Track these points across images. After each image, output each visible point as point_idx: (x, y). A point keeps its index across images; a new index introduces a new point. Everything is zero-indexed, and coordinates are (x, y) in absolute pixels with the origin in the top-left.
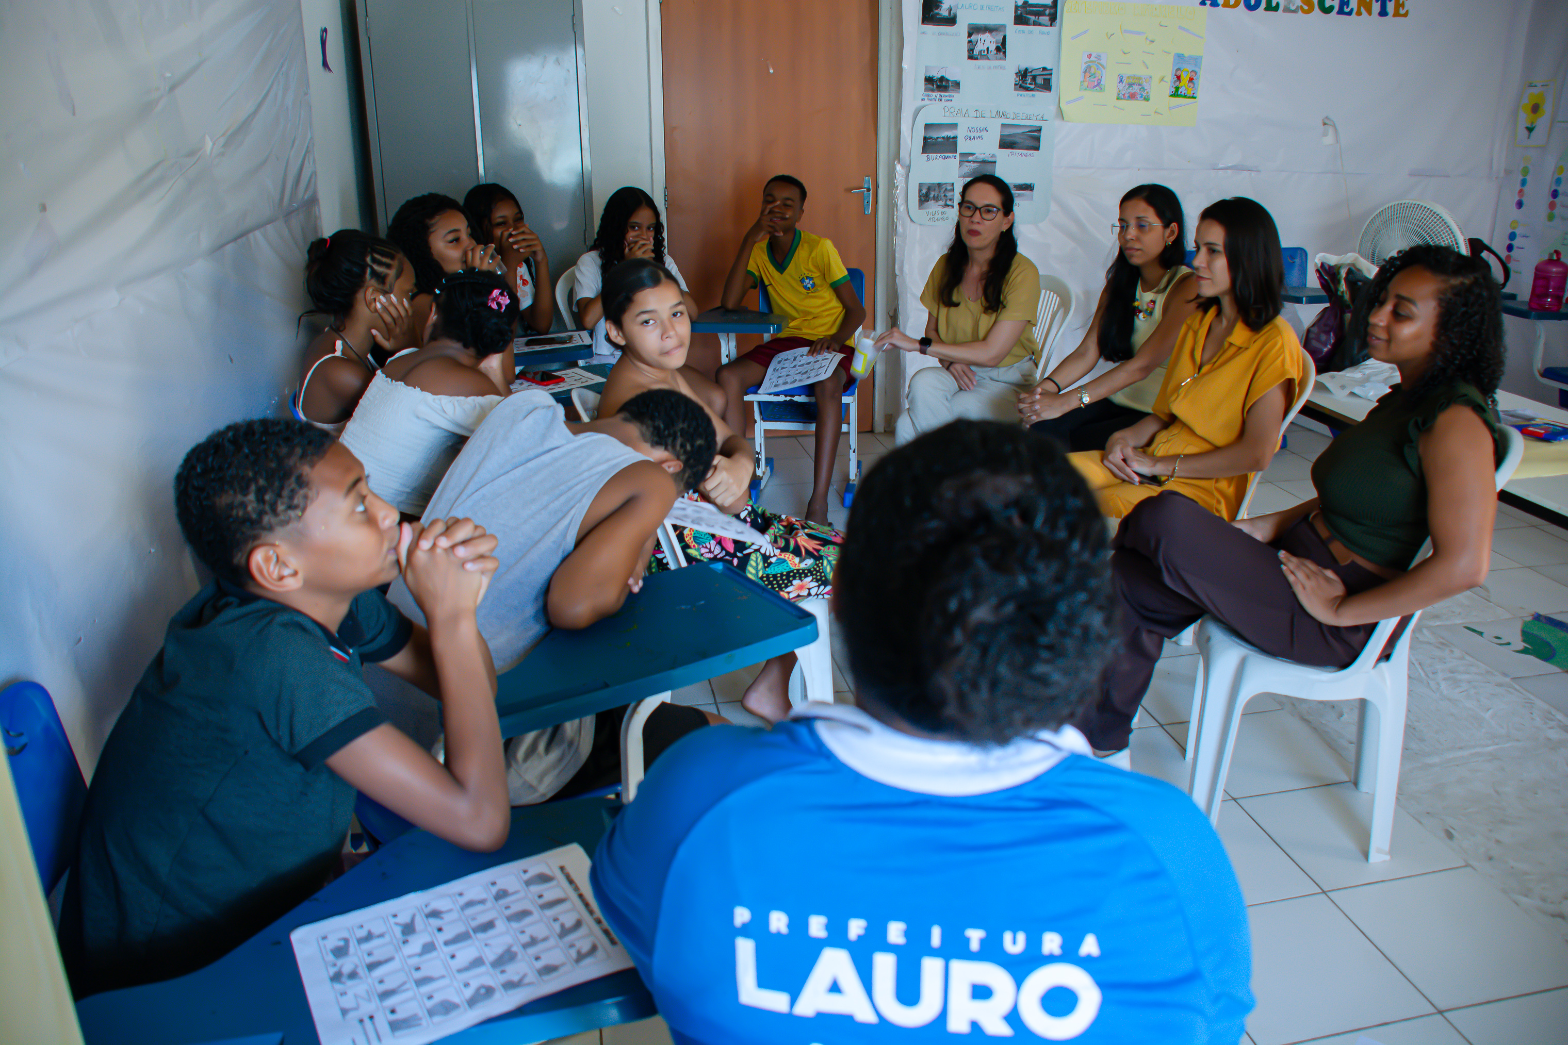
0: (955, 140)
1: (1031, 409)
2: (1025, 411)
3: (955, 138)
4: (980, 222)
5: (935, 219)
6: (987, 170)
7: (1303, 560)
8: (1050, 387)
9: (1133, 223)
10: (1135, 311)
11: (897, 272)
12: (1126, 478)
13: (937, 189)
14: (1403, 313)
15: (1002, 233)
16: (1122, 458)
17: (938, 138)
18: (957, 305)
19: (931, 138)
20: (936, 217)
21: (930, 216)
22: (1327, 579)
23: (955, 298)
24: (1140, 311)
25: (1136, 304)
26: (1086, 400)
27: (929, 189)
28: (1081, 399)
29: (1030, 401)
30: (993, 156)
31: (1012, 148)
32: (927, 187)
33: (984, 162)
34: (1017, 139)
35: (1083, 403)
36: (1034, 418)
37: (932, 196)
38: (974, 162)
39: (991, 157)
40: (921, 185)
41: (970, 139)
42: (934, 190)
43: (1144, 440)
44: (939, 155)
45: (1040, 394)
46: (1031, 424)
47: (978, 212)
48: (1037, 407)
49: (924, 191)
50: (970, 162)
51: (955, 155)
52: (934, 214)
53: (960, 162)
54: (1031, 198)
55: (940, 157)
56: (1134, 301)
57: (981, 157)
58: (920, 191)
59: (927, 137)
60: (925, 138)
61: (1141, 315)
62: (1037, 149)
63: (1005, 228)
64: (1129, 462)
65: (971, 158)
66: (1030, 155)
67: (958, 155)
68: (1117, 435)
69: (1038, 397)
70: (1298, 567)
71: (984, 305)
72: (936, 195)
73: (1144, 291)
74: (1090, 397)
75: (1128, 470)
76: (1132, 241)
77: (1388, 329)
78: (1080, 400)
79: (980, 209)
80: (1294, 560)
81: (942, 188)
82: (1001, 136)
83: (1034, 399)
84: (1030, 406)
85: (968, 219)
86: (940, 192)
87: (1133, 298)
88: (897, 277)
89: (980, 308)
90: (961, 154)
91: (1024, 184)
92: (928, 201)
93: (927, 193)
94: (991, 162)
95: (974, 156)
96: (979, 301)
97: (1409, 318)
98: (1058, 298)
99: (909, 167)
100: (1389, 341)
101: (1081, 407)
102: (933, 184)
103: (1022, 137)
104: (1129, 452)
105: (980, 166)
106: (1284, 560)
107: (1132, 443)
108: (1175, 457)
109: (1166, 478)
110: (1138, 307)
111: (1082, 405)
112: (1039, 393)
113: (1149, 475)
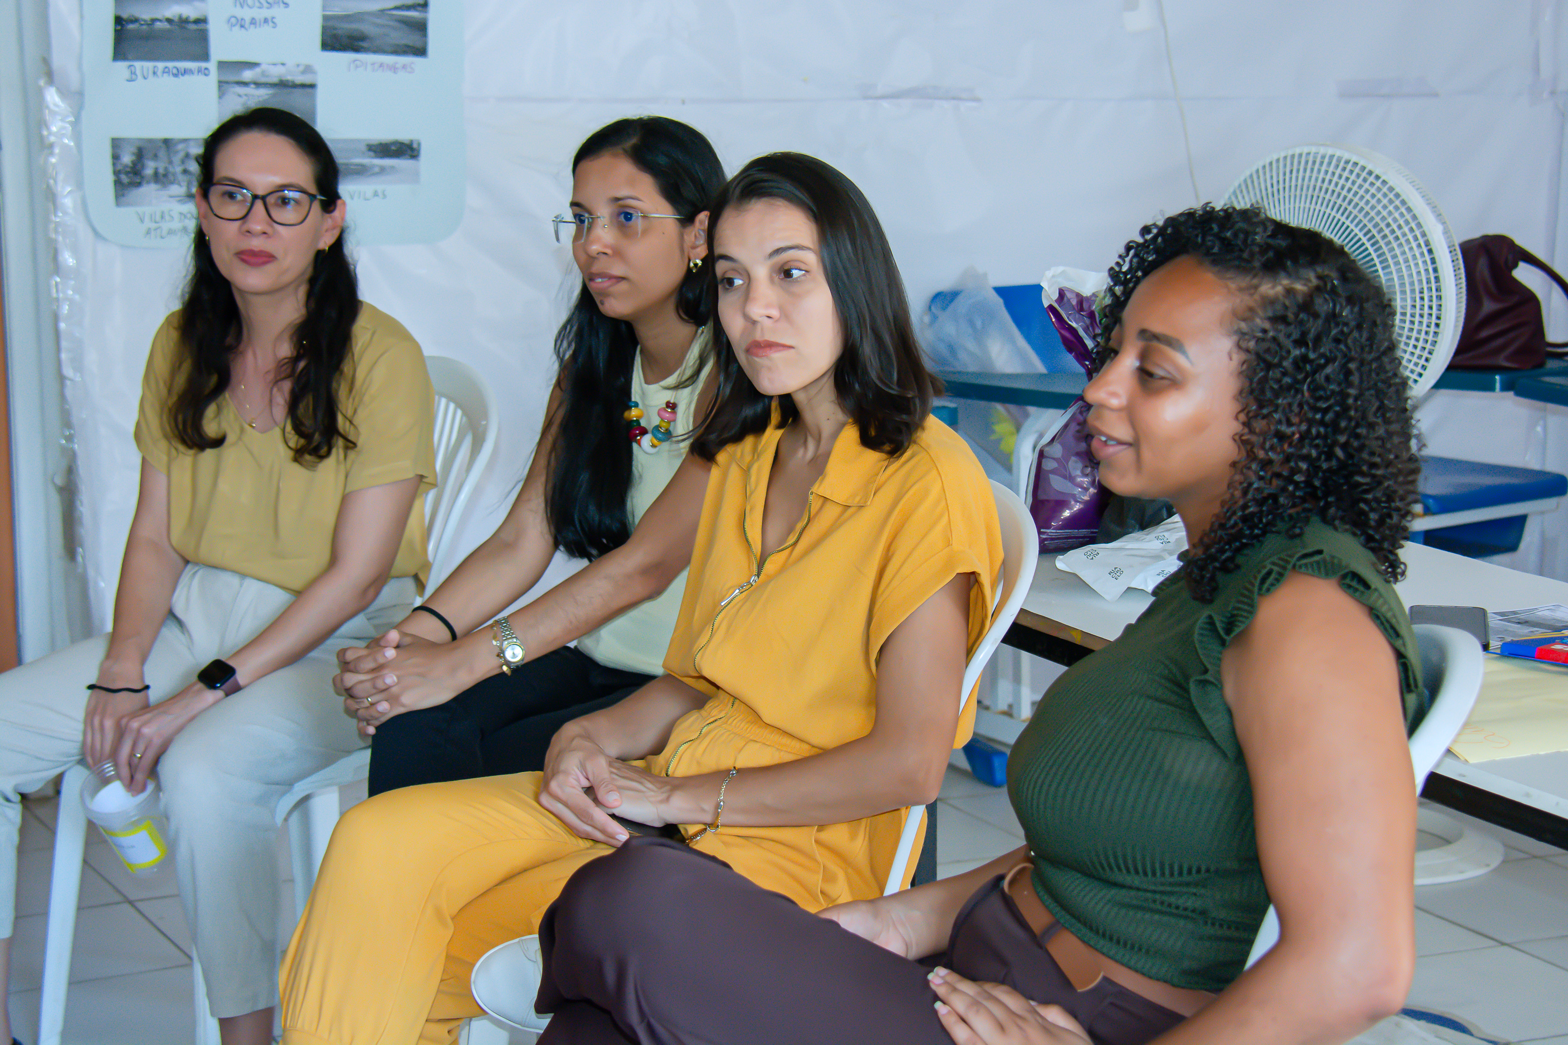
0: (201, 26)
1: (375, 687)
2: (358, 691)
3: (202, 21)
4: (269, 230)
5: (164, 233)
6: (293, 104)
7: (988, 987)
8: (429, 628)
9: (604, 212)
10: (635, 431)
11: (68, 371)
12: (599, 835)
13: (162, 154)
14: (1159, 372)
15: (319, 254)
16: (586, 784)
17: (154, 21)
18: (218, 442)
19: (135, 20)
20: (166, 226)
21: (148, 224)
22: (1048, 1029)
23: (211, 428)
24: (644, 432)
25: (634, 413)
26: (515, 654)
27: (140, 154)
28: (501, 654)
29: (372, 665)
30: (308, 69)
31: (357, 50)
32: (134, 149)
33: (283, 85)
34: (365, 28)
35: (508, 663)
36: (384, 707)
37: (149, 171)
38: (258, 85)
39: (304, 72)
40: (116, 144)
41: (242, 26)
42: (156, 157)
43: (647, 739)
44: (161, 65)
45: (397, 647)
46: (378, 723)
47: (259, 205)
48: (390, 679)
49: (127, 159)
50: (245, 84)
51: (203, 65)
52: (158, 218)
53: (221, 83)
54: (415, 177)
55: (166, 71)
56: (629, 408)
57: (276, 73)
58: (116, 157)
59: (125, 16)
60: (119, 20)
61: (646, 440)
62: (421, 51)
63: (325, 243)
64: (601, 795)
65: (248, 75)
66: (404, 67)
67: (212, 65)
68: (571, 729)
69: (391, 653)
70: (975, 1003)
71: (292, 444)
72: (161, 171)
73: (647, 382)
74: (523, 645)
75: (600, 815)
76: (603, 257)
77: (1130, 413)
78: (498, 655)
79: (263, 198)
80: (967, 987)
81: (177, 152)
82: (326, 18)
83: (381, 660)
84: (373, 679)
85: (238, 223)
86: (171, 162)
87: (624, 398)
88: (68, 383)
89: (285, 454)
90: (222, 65)
91: (396, 143)
92: (139, 185)
93: (135, 164)
94: (303, 86)
95: (258, 70)
96: (277, 432)
97: (1175, 383)
98: (459, 413)
99: (81, 94)
100: (1134, 445)
101: (503, 673)
102: (150, 141)
103: (379, 21)
104: (600, 768)
105: (274, 95)
106: (941, 991)
107: (614, 748)
108: (720, 776)
109: (699, 827)
110: (638, 421)
111: (505, 668)
112: (395, 644)
113: (658, 824)
